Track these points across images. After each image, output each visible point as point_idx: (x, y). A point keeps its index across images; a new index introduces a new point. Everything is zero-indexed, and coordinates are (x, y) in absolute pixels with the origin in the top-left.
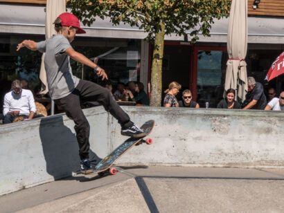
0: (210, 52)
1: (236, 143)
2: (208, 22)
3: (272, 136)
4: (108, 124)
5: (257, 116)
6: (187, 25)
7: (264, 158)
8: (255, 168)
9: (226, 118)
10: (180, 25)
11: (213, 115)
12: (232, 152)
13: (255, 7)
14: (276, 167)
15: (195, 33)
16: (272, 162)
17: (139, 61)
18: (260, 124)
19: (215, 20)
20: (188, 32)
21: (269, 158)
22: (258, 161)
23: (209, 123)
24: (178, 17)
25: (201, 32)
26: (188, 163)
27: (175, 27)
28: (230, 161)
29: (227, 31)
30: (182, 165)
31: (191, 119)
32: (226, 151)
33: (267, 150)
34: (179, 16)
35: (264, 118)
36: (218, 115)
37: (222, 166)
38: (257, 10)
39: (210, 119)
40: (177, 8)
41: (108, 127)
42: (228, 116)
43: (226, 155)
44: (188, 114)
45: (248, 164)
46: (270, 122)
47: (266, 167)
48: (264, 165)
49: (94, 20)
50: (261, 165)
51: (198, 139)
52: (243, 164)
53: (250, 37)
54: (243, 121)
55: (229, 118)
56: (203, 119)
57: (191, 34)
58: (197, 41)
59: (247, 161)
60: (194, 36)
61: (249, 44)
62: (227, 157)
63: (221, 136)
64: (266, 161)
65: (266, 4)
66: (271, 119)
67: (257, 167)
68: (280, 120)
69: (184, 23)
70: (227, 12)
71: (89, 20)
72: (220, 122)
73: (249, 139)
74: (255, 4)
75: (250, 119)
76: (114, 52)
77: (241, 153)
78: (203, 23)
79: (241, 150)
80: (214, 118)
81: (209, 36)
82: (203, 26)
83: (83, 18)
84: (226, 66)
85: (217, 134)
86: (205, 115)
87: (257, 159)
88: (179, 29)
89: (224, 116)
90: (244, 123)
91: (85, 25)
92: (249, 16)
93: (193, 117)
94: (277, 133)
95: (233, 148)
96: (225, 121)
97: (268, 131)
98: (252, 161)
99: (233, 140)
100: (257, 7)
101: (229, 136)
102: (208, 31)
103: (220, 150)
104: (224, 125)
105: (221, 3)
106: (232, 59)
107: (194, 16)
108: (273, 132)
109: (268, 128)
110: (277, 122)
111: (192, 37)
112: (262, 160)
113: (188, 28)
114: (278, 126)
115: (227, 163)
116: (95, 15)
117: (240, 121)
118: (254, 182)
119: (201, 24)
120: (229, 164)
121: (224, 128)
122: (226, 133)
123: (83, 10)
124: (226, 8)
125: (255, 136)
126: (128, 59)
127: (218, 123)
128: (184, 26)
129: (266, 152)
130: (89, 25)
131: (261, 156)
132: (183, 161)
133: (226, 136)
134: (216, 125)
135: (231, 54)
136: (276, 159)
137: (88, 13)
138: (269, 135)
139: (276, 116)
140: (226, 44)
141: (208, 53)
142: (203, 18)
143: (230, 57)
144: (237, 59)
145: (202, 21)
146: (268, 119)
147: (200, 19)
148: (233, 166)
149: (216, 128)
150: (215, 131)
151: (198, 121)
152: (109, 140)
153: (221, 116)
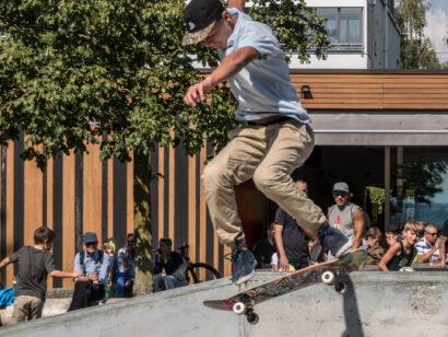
9: (434, 287)
11: (412, 282)
23: (406, 296)
31: (376, 290)
36: (421, 283)
39: (408, 289)
42: (437, 283)
44: (370, 282)
51: (388, 322)
55: (440, 286)
56: (396, 290)
63: (428, 316)
72: (424, 293)
80: (413, 287)
85: (421, 313)
86: (399, 283)
89: (431, 284)
93: (379, 287)
96: (432, 291)
101: (441, 316)
104: (431, 299)
121: (431, 304)
122: (434, 311)
127: (420, 296)
133: (435, 317)
134: (417, 299)
149: (418, 303)
150: (416, 308)
151: (386, 294)
152: (242, 327)
153: (425, 283)
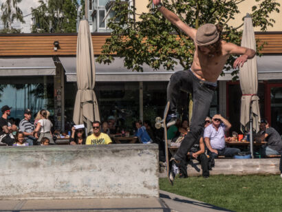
1: (7, 177)
3: (40, 170)
5: (25, 152)
7: (34, 190)
12: (3, 185)
14: (45, 198)
16: (41, 194)
18: (27, 159)
21: (38, 190)
22: (28, 193)
33: (36, 182)
35: (31, 153)
45: (19, 196)
46: (37, 156)
48: (34, 196)
50: (31, 196)
52: (15, 196)
54: (12, 157)
59: (18, 194)
64: (36, 193)
66: (38, 154)
67: (27, 198)
68: (46, 155)
73: (18, 173)
75: (18, 155)
77: (12, 186)
79: (11, 183)
87: (27, 191)
90: (13, 159)
94: (44, 167)
95: (4, 182)
97: (36, 165)
98: (23, 193)
99: (3, 175)
108: (41, 166)
109: (36, 162)
110: (44, 156)
112: (32, 192)
114: (45, 160)
117: (8, 157)
120: (1, 196)
125: (24, 170)
129: (36, 185)
131: (31, 188)
136: (45, 191)
138: (37, 169)
139: (43, 151)
146: (35, 154)
148: (4, 198)
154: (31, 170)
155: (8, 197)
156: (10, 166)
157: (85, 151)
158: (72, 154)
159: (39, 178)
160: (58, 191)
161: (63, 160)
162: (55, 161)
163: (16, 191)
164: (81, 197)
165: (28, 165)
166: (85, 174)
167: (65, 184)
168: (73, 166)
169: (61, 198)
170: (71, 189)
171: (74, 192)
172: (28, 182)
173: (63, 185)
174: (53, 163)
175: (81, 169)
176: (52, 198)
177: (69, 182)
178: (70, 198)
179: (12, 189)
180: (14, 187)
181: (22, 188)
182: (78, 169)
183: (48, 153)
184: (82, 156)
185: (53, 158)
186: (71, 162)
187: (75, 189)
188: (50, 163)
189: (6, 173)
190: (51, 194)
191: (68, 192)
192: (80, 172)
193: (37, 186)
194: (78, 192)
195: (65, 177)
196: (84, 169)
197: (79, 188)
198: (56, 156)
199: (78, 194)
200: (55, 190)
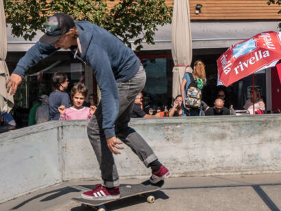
0: (154, 60)
1: (191, 151)
2: (152, 29)
3: (227, 142)
4: (58, 140)
5: (210, 123)
6: (131, 34)
7: (220, 165)
8: (211, 176)
9: (178, 126)
10: (124, 34)
11: (166, 124)
12: (187, 160)
13: (197, 12)
14: (232, 174)
15: (138, 41)
16: (228, 169)
17: (83, 73)
18: (213, 130)
19: (158, 26)
20: (132, 41)
21: (225, 165)
22: (214, 169)
23: (162, 133)
24: (121, 27)
25: (145, 40)
26: (143, 175)
27: (119, 36)
28: (185, 170)
29: (170, 38)
30: (137, 177)
31: (144, 129)
32: (181, 160)
33: (222, 157)
34: (122, 25)
35: (217, 124)
36: (171, 124)
37: (177, 176)
38: (200, 14)
39: (163, 128)
40: (119, 17)
41: (58, 143)
42: (180, 124)
43: (181, 164)
44: (139, 124)
45: (204, 172)
46: (224, 127)
47: (223, 174)
48: (220, 172)
49: (36, 34)
50: (217, 172)
52: (200, 172)
53: (195, 43)
54: (197, 128)
55: (182, 125)
56: (155, 129)
57: (135, 43)
58: (141, 49)
59: (203, 169)
60: (138, 45)
61: (193, 50)
62: (183, 167)
63: (175, 145)
64: (222, 168)
65: (208, 8)
66: (225, 124)
67: (213, 174)
68: (233, 125)
69: (127, 32)
70: (170, 19)
71: (30, 34)
72: (173, 130)
73: (203, 146)
74: (197, 9)
75: (203, 126)
76: (57, 66)
77: (197, 161)
78: (146, 31)
79: (196, 158)
80: (166, 127)
81: (153, 43)
82: (147, 33)
83: (24, 33)
84: (172, 73)
85: (171, 143)
86: (157, 124)
87: (213, 166)
88: (122, 39)
89: (177, 124)
90: (197, 130)
91: (26, 39)
92: (192, 21)
93: (145, 127)
94: (231, 139)
95: (188, 156)
96: (178, 128)
97: (223, 137)
98: (208, 169)
99: (187, 148)
100: (200, 12)
101: (184, 144)
102: (152, 39)
103: (174, 160)
104: (177, 134)
105: (163, 9)
106: (178, 66)
107: (137, 24)
108: (228, 138)
109: (222, 134)
110: (231, 127)
111: (136, 46)
112: (219, 167)
113: (131, 37)
114: (232, 132)
115: (182, 172)
116: (36, 30)
117: (193, 128)
118: (212, 190)
119: (145, 32)
120: (185, 173)
121: (177, 137)
122: (179, 141)
123: (24, 24)
124: (169, 15)
125: (209, 142)
126: (72, 71)
127: (170, 132)
128: (127, 35)
129: (222, 159)
130: (30, 40)
131: (217, 163)
132: (138, 173)
133: (180, 145)
134: (169, 134)
135: (177, 61)
136: (232, 166)
137: (28, 27)
138: (224, 142)
139: (230, 122)
140: (170, 51)
141: (153, 61)
142: (146, 26)
143: (175, 64)
144: (183, 66)
145: (145, 29)
146: (221, 124)
147: (143, 27)
148: (189, 175)
149: (169, 137)
150: (168, 140)
151: (150, 131)
152: (61, 156)
153: (174, 124)
154: (217, 142)
155: (193, 172)
156: (194, 139)
157: (275, 121)
158: (260, 125)
159: (225, 152)
160: (247, 165)
161: (251, 131)
162: (243, 132)
163: (201, 166)
164: (271, 172)
165: (214, 137)
166: (274, 146)
167: (253, 157)
168: (261, 137)
169: (249, 173)
170: (260, 162)
171: (264, 166)
172: (214, 157)
173: (251, 159)
174: (240, 135)
175: (271, 141)
176: (240, 173)
177: (258, 155)
178: (259, 173)
179: (197, 164)
180: (198, 162)
181: (208, 163)
182: (267, 141)
183: (235, 124)
184: (271, 126)
185: (241, 128)
186: (260, 133)
187: (264, 163)
188: (237, 134)
189: (190, 146)
190: (239, 169)
191: (257, 166)
192: (269, 144)
193: (224, 160)
194: (268, 166)
195: (254, 150)
196: (274, 140)
197: (269, 162)
198: (244, 127)
199: (267, 168)
200: (243, 165)
